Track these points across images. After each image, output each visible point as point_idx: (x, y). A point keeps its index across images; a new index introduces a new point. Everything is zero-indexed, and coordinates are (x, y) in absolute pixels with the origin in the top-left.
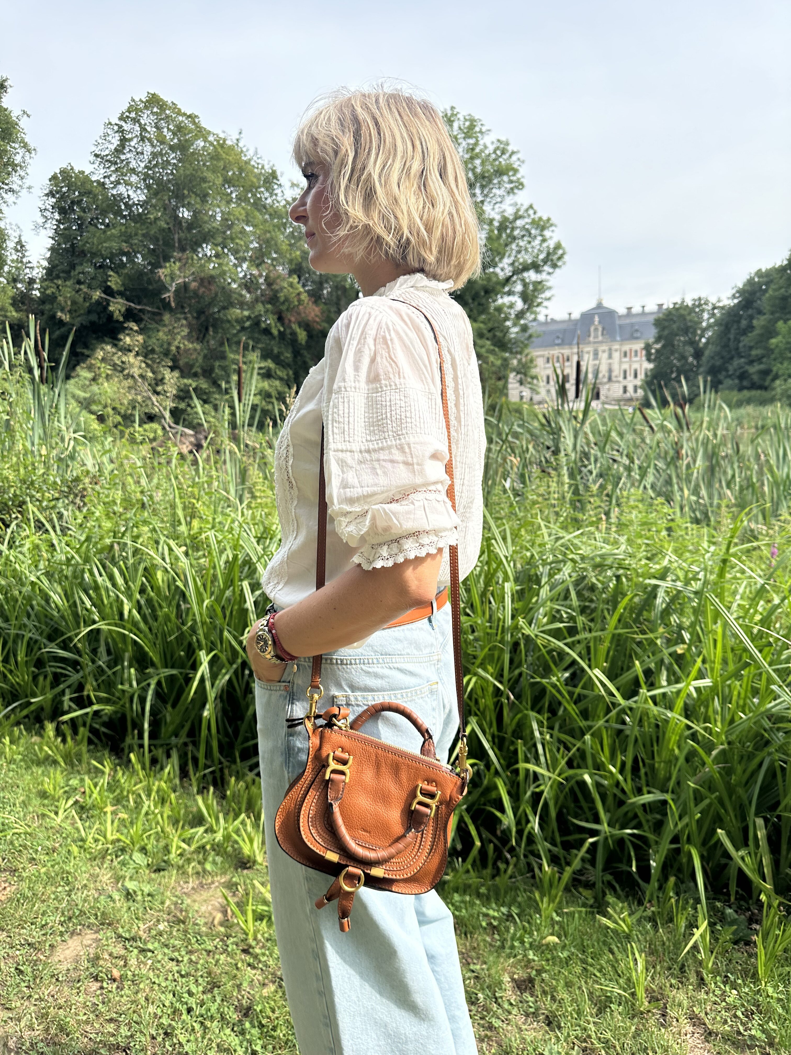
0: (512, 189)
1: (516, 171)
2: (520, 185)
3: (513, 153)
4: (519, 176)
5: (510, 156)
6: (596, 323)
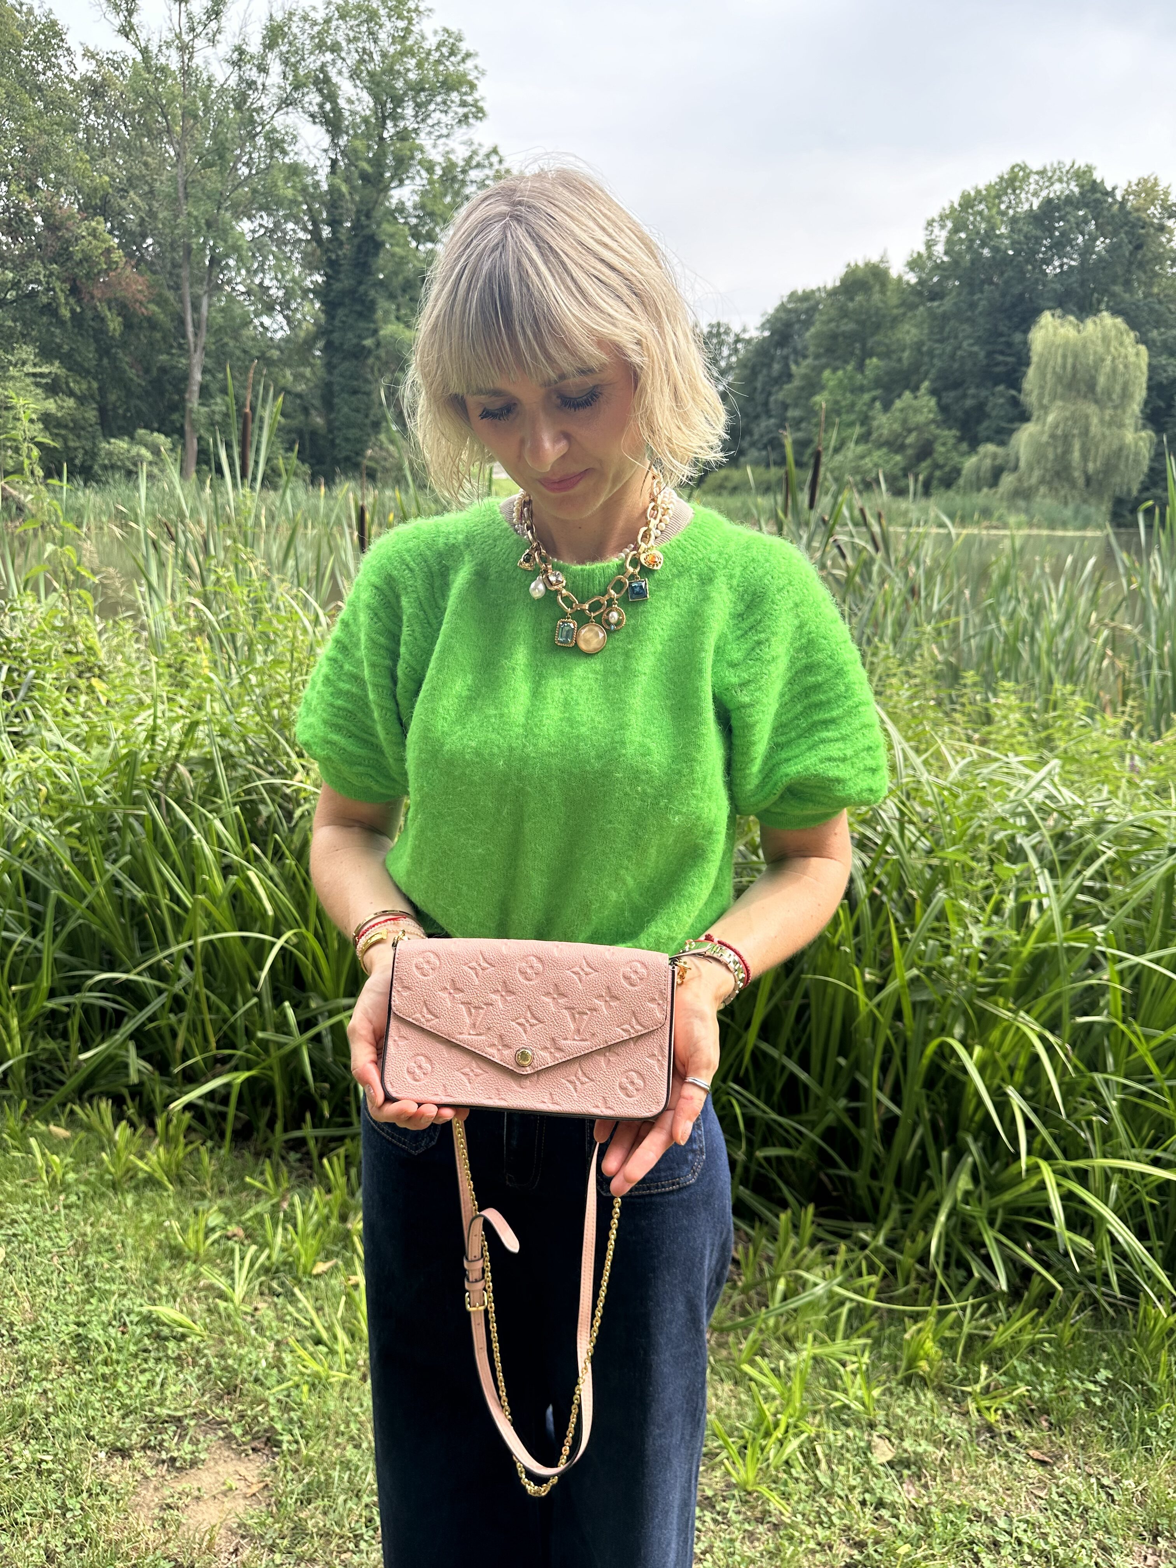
0: (466, 116)
1: (472, 87)
2: (479, 113)
3: (468, 55)
4: (476, 95)
5: (463, 60)
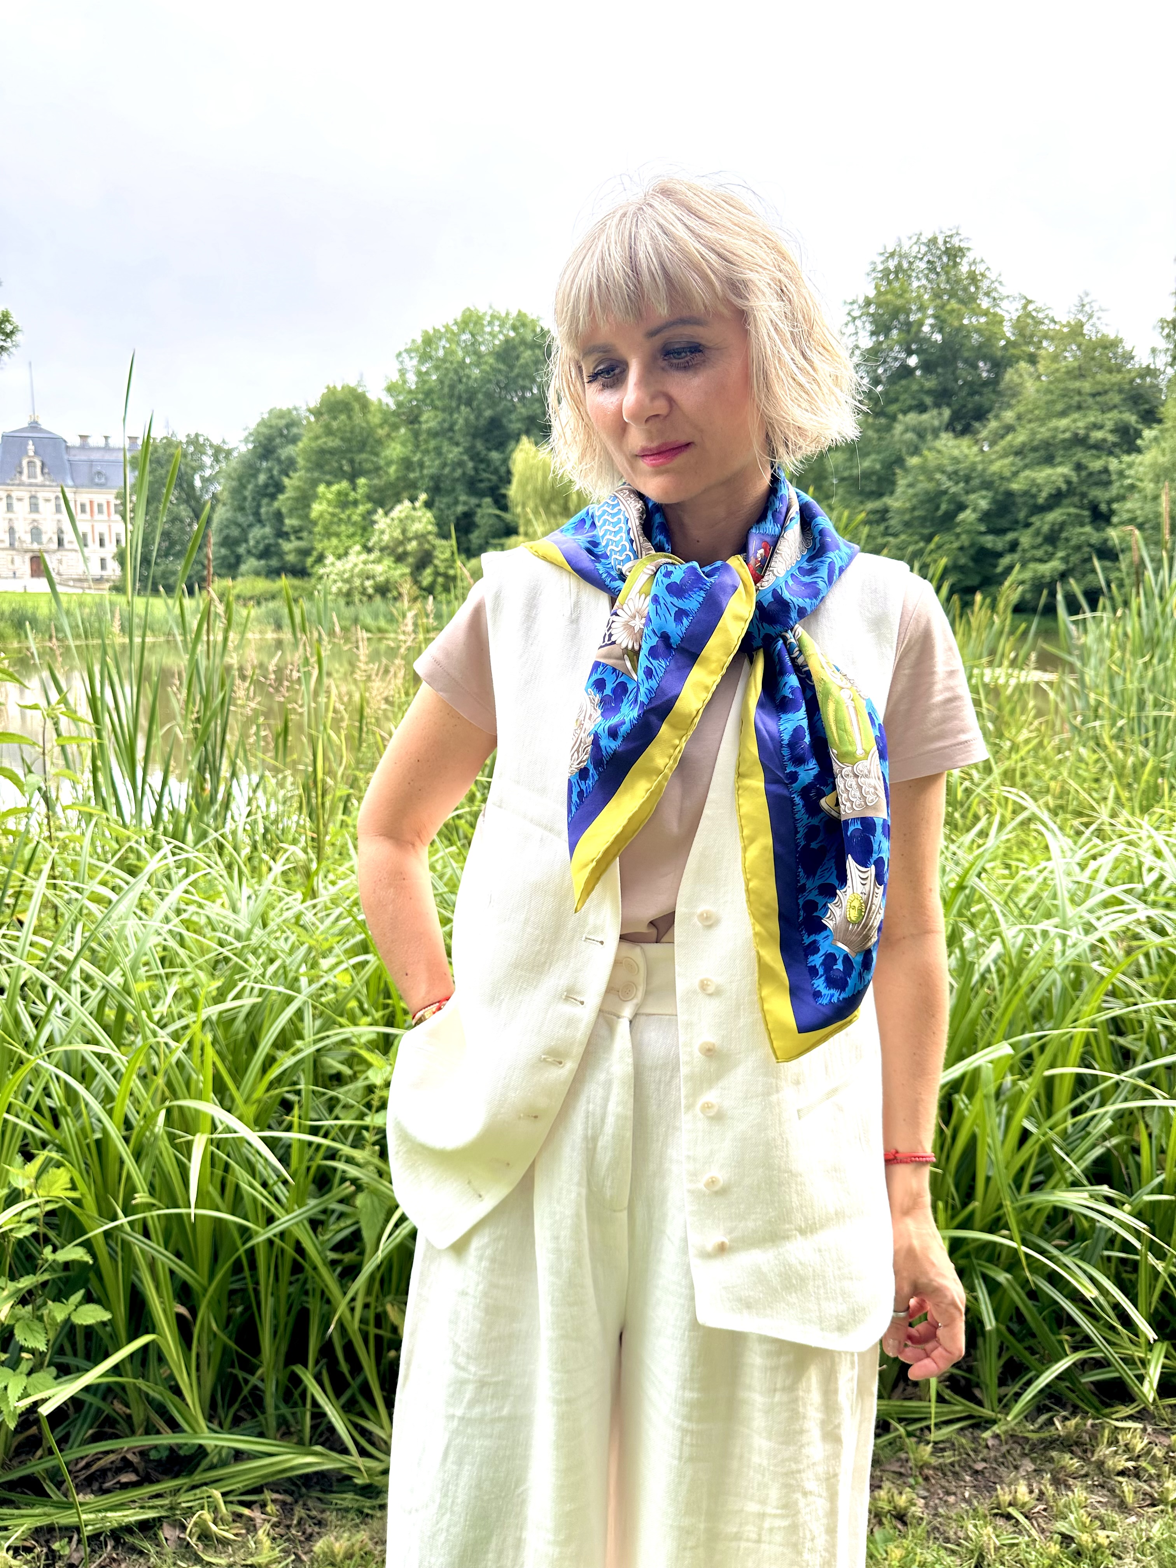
6: (31, 453)
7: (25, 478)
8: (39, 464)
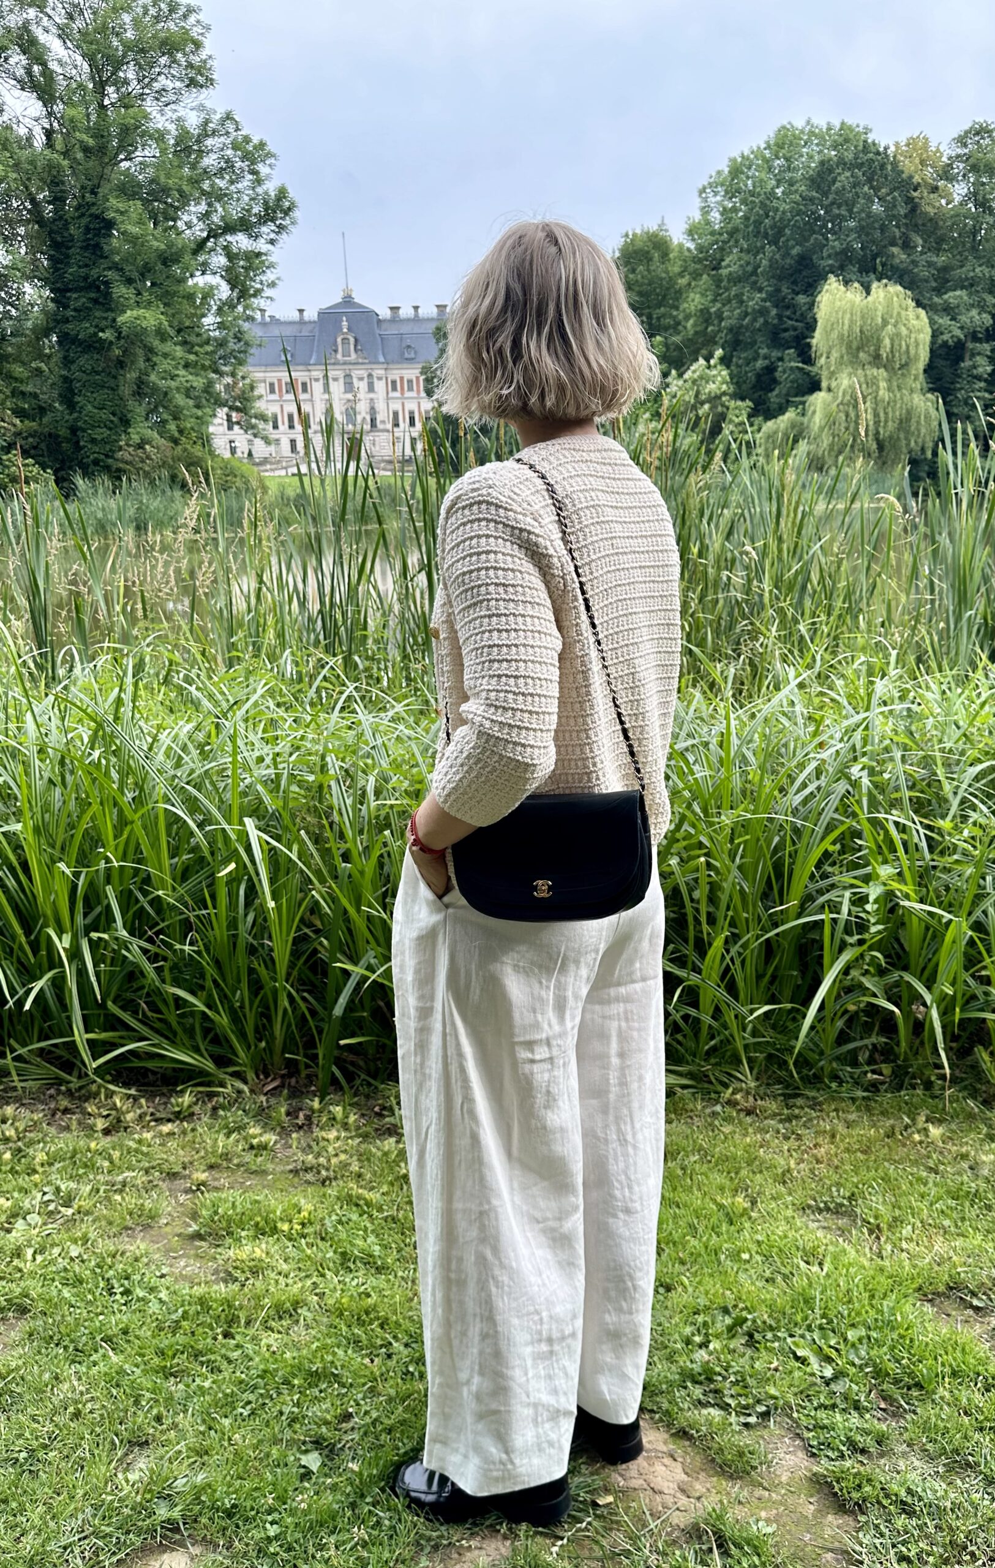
4: (203, 55)
6: (345, 330)
7: (339, 356)
8: (352, 340)
